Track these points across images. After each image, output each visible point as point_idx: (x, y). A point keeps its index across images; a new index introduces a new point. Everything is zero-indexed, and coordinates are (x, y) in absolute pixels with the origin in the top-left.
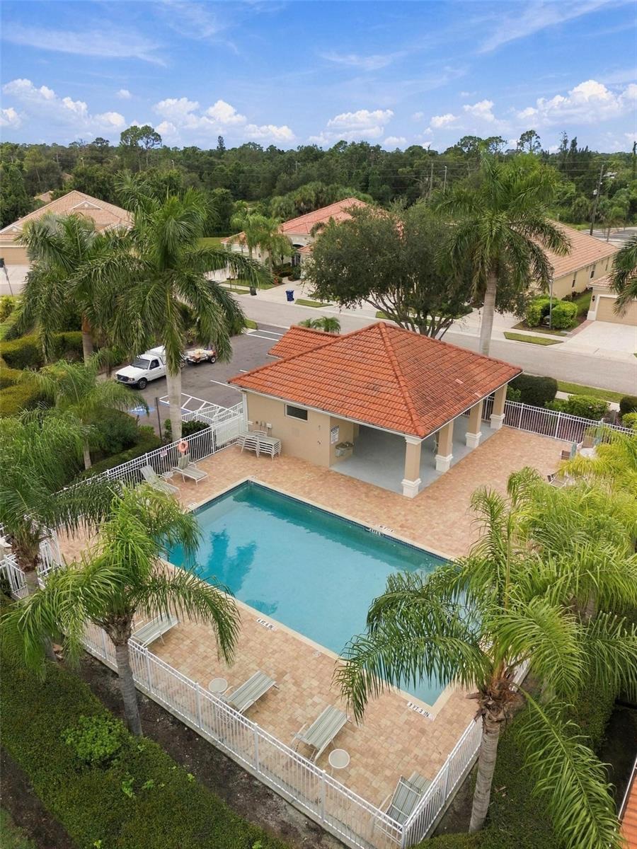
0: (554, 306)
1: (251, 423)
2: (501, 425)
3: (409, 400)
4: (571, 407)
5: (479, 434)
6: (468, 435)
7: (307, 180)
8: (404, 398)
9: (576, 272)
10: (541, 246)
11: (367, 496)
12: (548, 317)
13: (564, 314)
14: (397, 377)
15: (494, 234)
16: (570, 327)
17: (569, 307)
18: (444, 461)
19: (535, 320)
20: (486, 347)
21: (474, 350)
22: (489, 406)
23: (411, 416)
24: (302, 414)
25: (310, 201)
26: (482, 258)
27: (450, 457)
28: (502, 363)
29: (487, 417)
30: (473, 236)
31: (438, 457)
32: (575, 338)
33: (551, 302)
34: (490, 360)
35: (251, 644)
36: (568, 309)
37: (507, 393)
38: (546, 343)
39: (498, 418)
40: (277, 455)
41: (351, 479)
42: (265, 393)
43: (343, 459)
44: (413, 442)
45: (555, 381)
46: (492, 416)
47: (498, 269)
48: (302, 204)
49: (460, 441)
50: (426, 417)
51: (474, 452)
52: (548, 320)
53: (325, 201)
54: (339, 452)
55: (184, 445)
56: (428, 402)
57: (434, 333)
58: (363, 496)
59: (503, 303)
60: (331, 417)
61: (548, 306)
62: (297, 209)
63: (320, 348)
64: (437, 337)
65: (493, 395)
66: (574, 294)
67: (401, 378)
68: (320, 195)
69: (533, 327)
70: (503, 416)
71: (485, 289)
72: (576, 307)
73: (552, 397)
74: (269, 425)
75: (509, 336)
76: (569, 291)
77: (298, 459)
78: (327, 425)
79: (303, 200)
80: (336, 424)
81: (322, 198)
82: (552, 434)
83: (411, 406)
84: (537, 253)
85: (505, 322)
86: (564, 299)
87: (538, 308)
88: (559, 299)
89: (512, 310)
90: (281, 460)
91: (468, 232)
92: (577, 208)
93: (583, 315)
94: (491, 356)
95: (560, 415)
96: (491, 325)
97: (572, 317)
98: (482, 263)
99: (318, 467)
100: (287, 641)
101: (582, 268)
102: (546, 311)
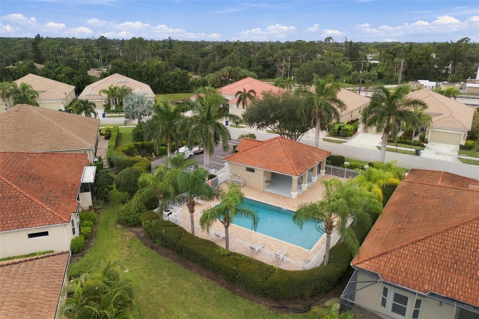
0: (343, 127)
1: (231, 175)
2: (324, 174)
3: (292, 164)
4: (351, 167)
5: (317, 177)
6: (312, 177)
7: (224, 66)
8: (291, 163)
9: (352, 112)
10: (336, 108)
11: (279, 198)
12: (340, 131)
13: (347, 130)
14: (287, 156)
15: (319, 104)
16: (351, 136)
17: (349, 127)
18: (305, 186)
19: (335, 133)
20: (317, 144)
21: (313, 146)
22: (320, 167)
23: (294, 169)
24: (252, 170)
25: (226, 76)
26: (315, 112)
27: (307, 185)
28: (324, 150)
29: (319, 172)
30: (311, 105)
31: (302, 185)
32: (352, 140)
33: (342, 125)
34: (319, 149)
35: (252, 238)
36: (349, 128)
37: (326, 162)
38: (340, 142)
39: (323, 171)
40: (242, 186)
41: (272, 193)
42: (238, 163)
43: (268, 187)
44: (295, 178)
45: (344, 157)
46: (321, 171)
47: (321, 116)
48: (223, 77)
49: (310, 180)
50: (299, 169)
51: (315, 184)
52: (341, 133)
53: (233, 76)
54: (266, 184)
55: (210, 182)
56: (299, 165)
57: (296, 140)
58: (277, 199)
59: (323, 128)
60: (264, 171)
61: (340, 127)
62: (220, 79)
63: (257, 146)
64: (297, 140)
65: (321, 163)
66: (352, 121)
67: (289, 156)
68: (231, 73)
69: (334, 136)
70: (325, 171)
71: (316, 123)
72: (353, 127)
73: (343, 163)
74: (239, 175)
75: (325, 140)
76: (350, 119)
77: (251, 187)
78: (262, 174)
79: (223, 75)
80: (266, 173)
81: (232, 74)
82: (343, 177)
83: (293, 166)
84: (334, 110)
85: (323, 134)
86: (347, 123)
87: (337, 128)
88: (345, 123)
89: (326, 130)
90: (245, 188)
91: (309, 103)
92: (353, 77)
93: (356, 130)
94: (319, 148)
95: (346, 169)
96: (319, 136)
97: (351, 131)
98: (315, 114)
99: (259, 190)
100: (263, 237)
101: (355, 110)
102: (340, 129)
